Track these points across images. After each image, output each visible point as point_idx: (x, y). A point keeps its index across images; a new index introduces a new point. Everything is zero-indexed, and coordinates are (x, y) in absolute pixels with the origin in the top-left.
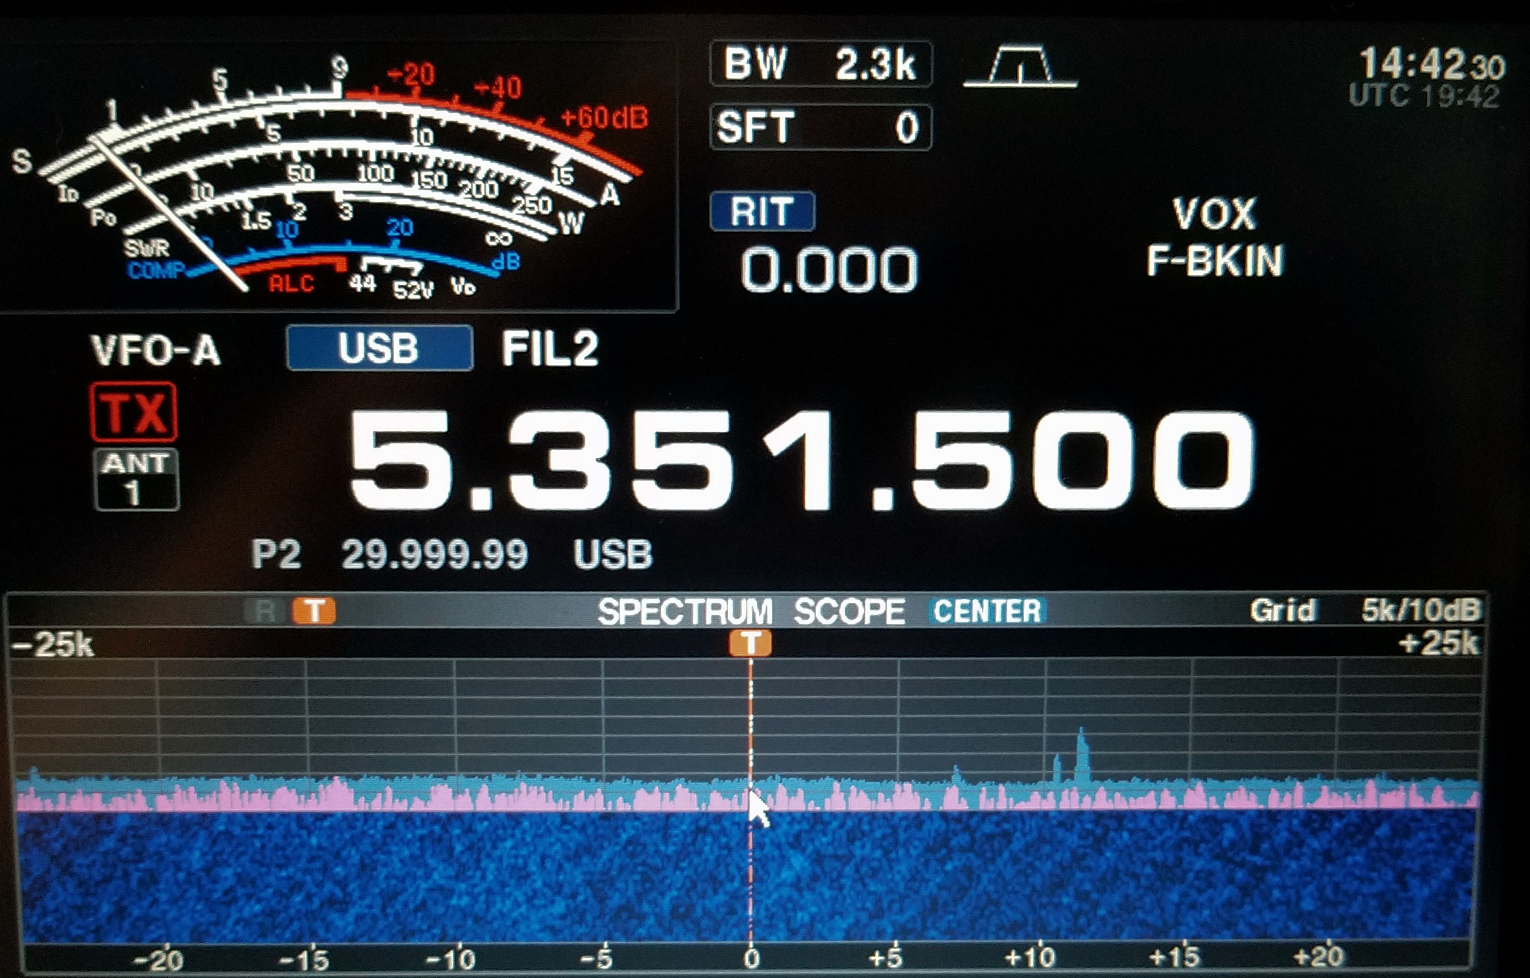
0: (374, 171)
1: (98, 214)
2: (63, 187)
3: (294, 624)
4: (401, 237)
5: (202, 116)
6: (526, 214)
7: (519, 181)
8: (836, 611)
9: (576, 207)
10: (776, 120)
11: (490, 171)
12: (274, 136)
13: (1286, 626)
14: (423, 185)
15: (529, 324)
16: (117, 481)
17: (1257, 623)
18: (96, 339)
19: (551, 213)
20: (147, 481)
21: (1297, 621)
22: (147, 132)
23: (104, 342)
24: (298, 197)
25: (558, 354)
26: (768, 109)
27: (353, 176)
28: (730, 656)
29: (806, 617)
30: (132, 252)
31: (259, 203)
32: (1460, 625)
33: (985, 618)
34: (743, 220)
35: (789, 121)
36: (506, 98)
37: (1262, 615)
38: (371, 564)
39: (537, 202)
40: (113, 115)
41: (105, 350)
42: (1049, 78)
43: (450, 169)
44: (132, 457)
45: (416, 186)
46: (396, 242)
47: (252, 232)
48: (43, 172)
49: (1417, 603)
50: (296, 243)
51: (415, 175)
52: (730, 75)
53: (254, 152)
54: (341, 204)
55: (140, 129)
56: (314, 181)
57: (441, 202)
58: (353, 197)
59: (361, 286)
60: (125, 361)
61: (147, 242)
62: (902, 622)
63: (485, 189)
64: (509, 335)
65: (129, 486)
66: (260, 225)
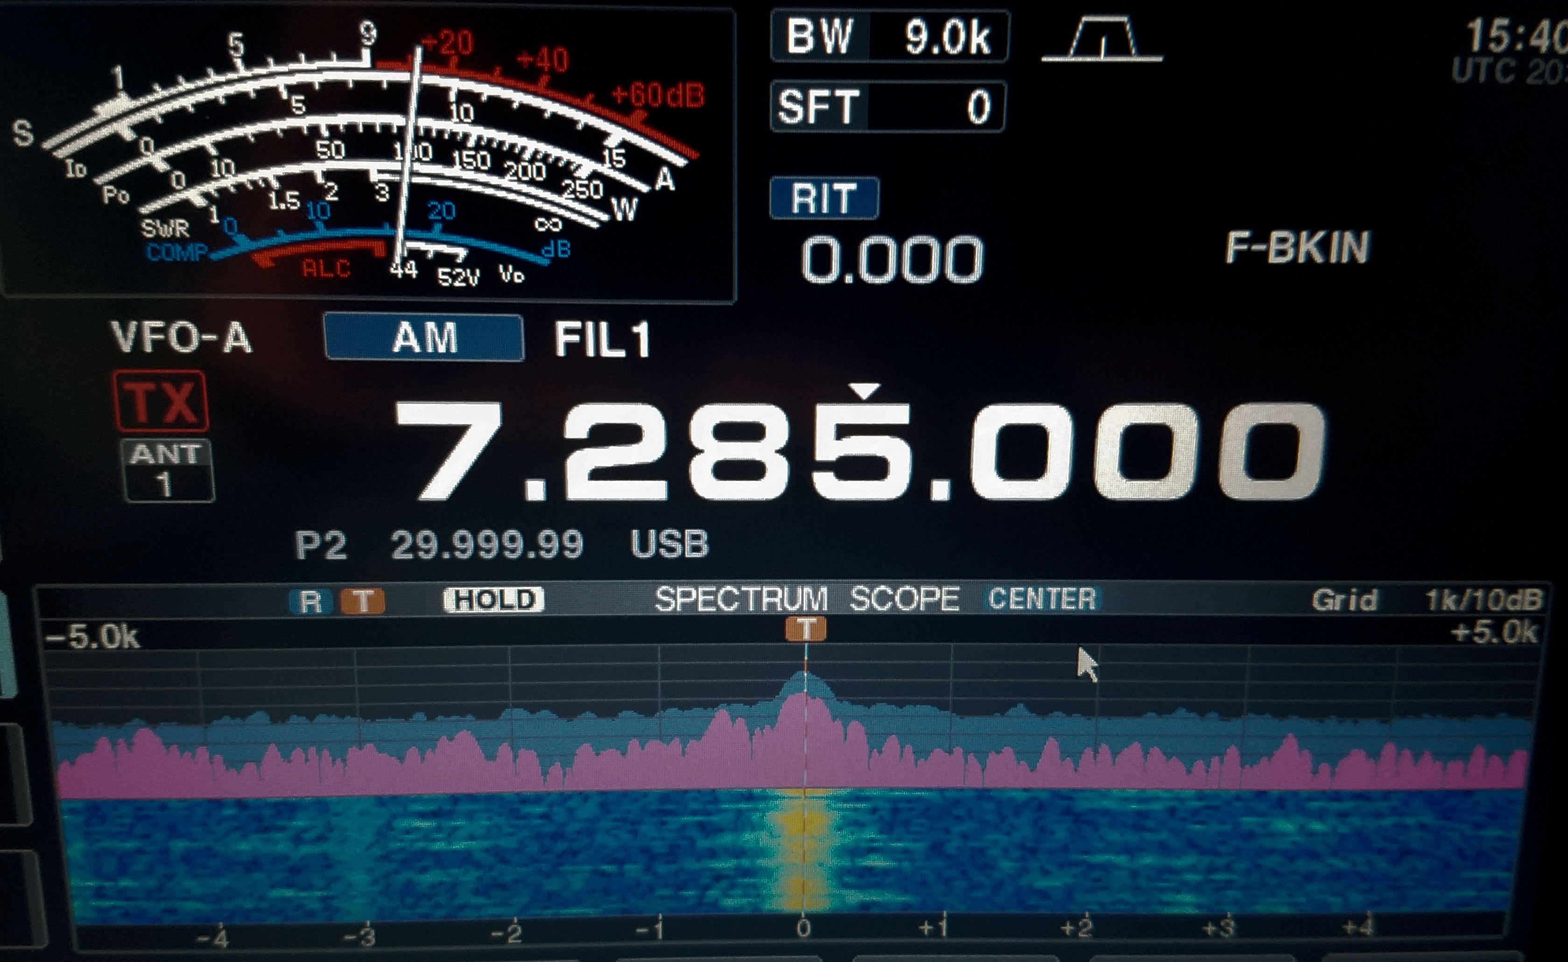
0: (411, 149)
1: (110, 191)
2: (70, 162)
3: (344, 614)
4: (443, 221)
5: (218, 85)
6: (577, 199)
7: (569, 163)
8: (892, 598)
9: (630, 192)
10: (841, 99)
11: (536, 152)
12: (299, 109)
13: (1347, 615)
14: (465, 165)
15: (582, 314)
16: (147, 472)
17: (1318, 612)
18: (115, 325)
19: (602, 198)
20: (179, 472)
21: (1359, 610)
22: (158, 102)
23: (125, 329)
24: (329, 175)
25: (612, 346)
26: (832, 88)
27: (390, 155)
28: (786, 641)
29: (861, 604)
30: (149, 232)
31: (287, 181)
32: (1520, 615)
33: (1040, 605)
34: (804, 207)
35: (853, 99)
36: (552, 72)
37: (1323, 604)
38: (421, 554)
39: (587, 187)
40: (120, 85)
41: (125, 336)
42: (1133, 51)
43: (494, 149)
44: (161, 448)
45: (458, 167)
46: (438, 227)
47: (279, 211)
48: (47, 145)
49: (1479, 594)
50: (328, 225)
51: (456, 154)
52: (793, 49)
53: (278, 125)
54: (376, 184)
55: (150, 98)
56: (345, 158)
57: (486, 185)
58: (387, 177)
59: (402, 272)
60: (148, 348)
61: (165, 221)
62: (957, 609)
63: (532, 170)
64: (561, 325)
65: (160, 478)
66: (289, 205)
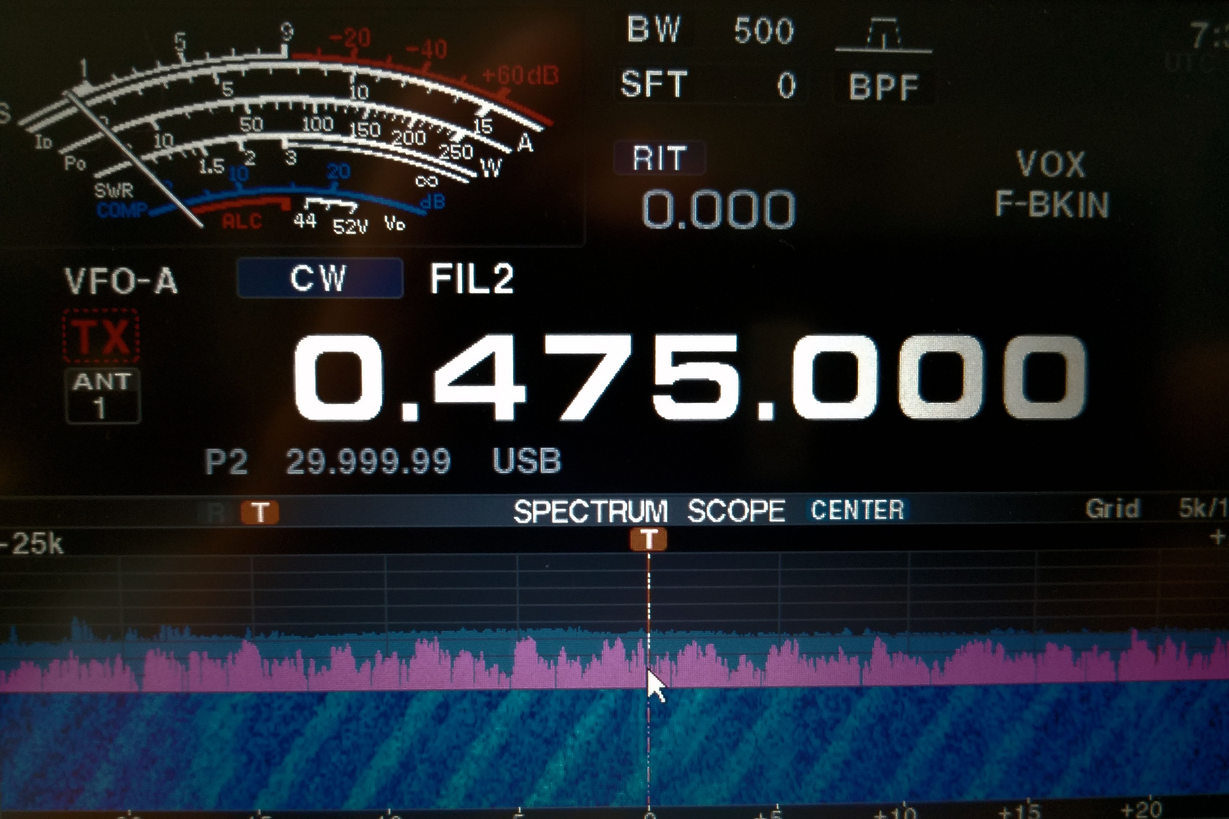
0: (316, 123)
1: (70, 160)
2: (39, 136)
3: (241, 524)
4: (340, 180)
5: (164, 74)
6: (451, 161)
7: (445, 131)
8: (725, 510)
9: (496, 154)
10: (673, 77)
11: (419, 122)
12: (227, 92)
13: (1116, 522)
14: (359, 134)
15: (453, 257)
16: (86, 396)
17: (1092, 519)
18: (68, 271)
19: (472, 159)
20: (112, 397)
21: (1125, 518)
22: (114, 88)
23: (75, 274)
24: (249, 144)
25: (477, 285)
26: (665, 69)
27: (299, 128)
28: (631, 551)
29: (698, 516)
30: (101, 193)
31: (214, 151)
33: (855, 516)
34: (643, 165)
36: (434, 58)
37: (1095, 512)
38: (311, 470)
39: (460, 150)
40: (84, 74)
41: (75, 280)
43: (384, 120)
44: (99, 376)
45: (353, 135)
46: (335, 185)
47: (207, 175)
48: (22, 123)
50: (246, 186)
51: (353, 126)
52: (632, 39)
53: (211, 105)
54: (286, 151)
55: (108, 85)
56: (262, 131)
57: (376, 149)
58: (296, 145)
59: (304, 223)
60: (94, 291)
61: (114, 184)
62: (783, 520)
63: (415, 137)
64: (435, 266)
65: (96, 402)
66: (215, 170)
